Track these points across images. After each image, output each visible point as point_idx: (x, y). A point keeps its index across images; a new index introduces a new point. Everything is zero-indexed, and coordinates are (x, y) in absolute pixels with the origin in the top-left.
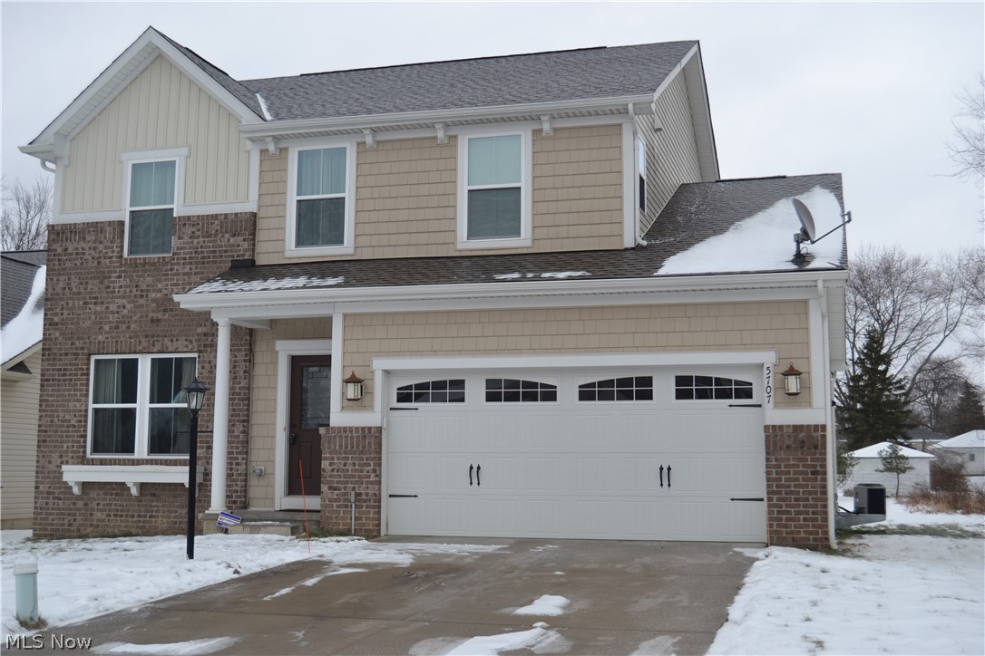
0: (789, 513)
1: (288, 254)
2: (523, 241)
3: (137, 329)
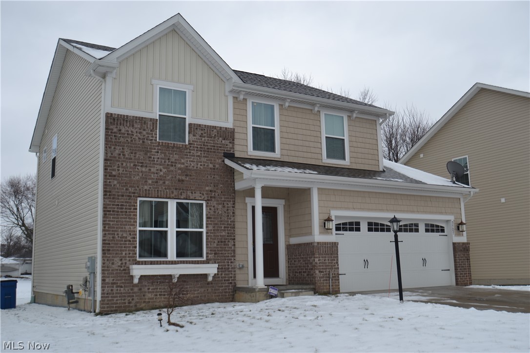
1: (249, 154)
3: (170, 184)
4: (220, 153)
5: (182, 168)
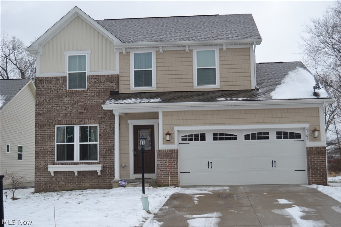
0: (315, 174)
1: (131, 90)
2: (217, 86)
3: (74, 116)
4: (108, 92)
5: (82, 105)
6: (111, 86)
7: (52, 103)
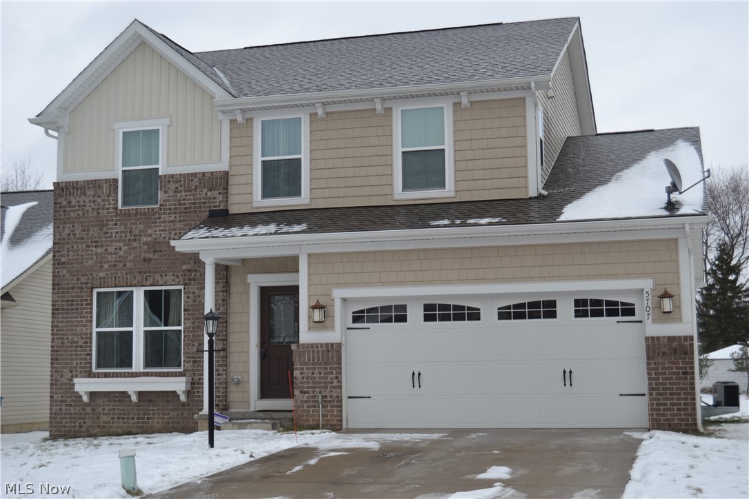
0: (666, 404)
1: (255, 205)
2: (447, 192)
3: (132, 266)
4: (204, 212)
5: (149, 242)
6: (211, 198)
7: (87, 238)
